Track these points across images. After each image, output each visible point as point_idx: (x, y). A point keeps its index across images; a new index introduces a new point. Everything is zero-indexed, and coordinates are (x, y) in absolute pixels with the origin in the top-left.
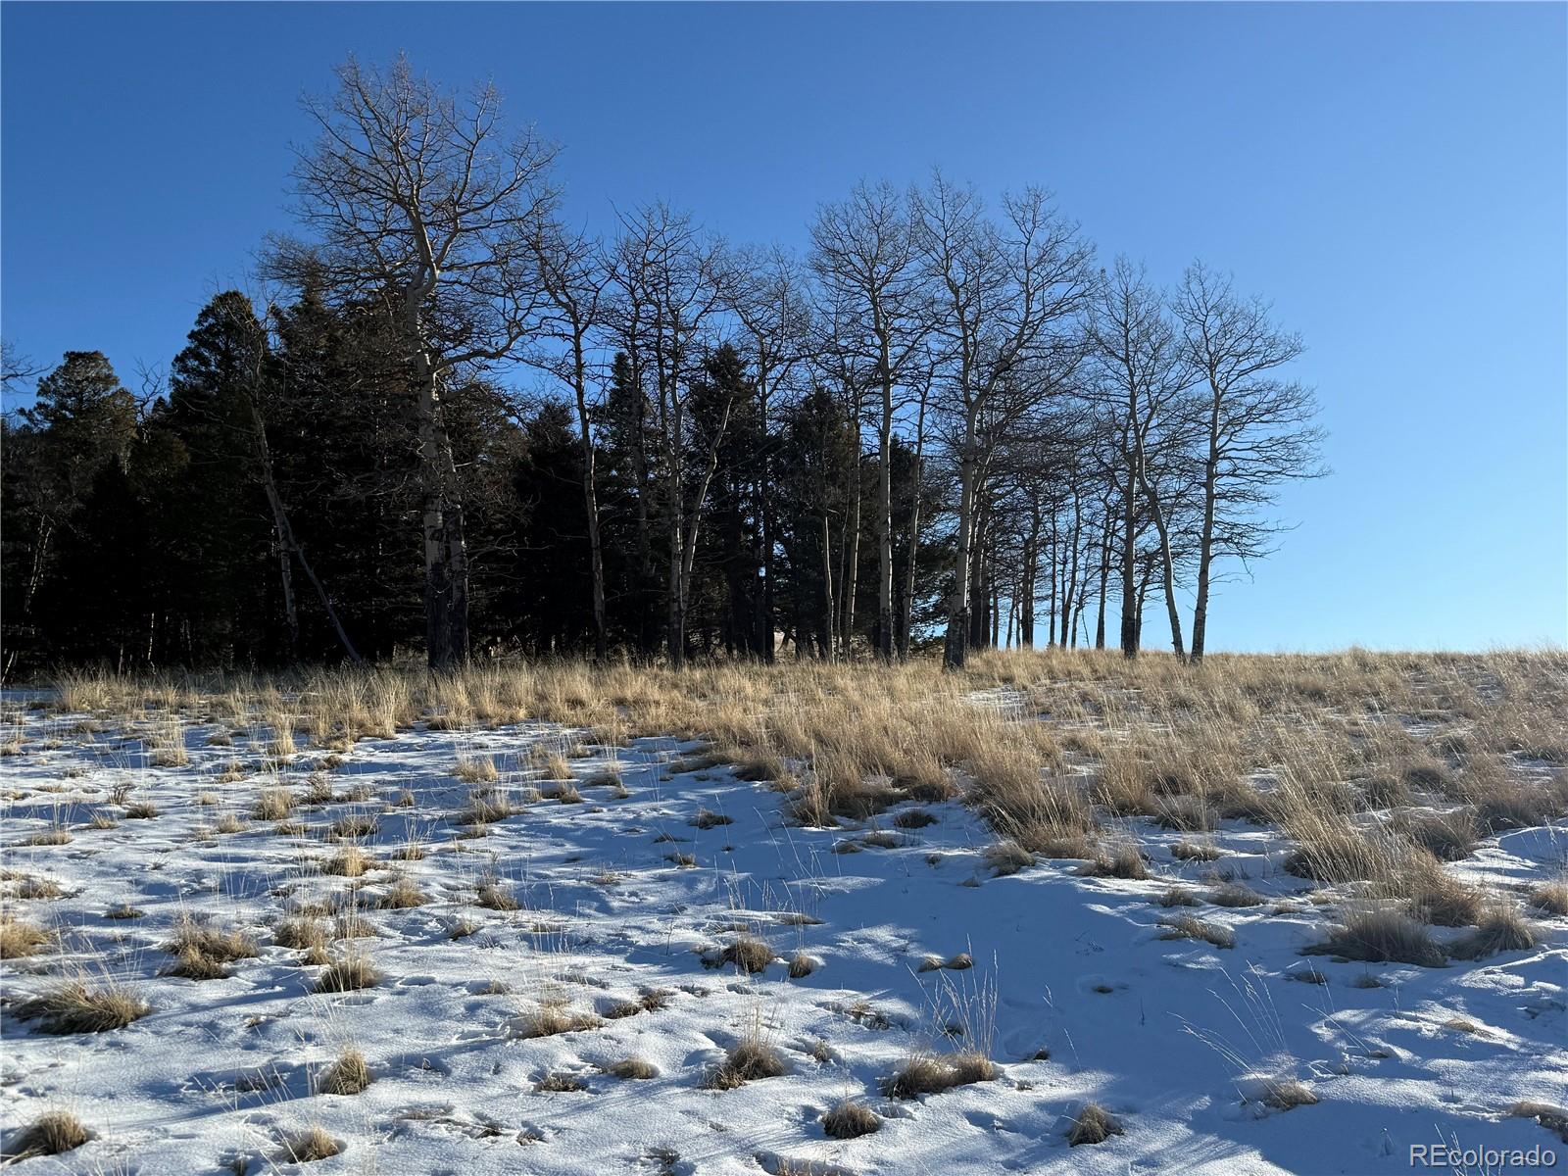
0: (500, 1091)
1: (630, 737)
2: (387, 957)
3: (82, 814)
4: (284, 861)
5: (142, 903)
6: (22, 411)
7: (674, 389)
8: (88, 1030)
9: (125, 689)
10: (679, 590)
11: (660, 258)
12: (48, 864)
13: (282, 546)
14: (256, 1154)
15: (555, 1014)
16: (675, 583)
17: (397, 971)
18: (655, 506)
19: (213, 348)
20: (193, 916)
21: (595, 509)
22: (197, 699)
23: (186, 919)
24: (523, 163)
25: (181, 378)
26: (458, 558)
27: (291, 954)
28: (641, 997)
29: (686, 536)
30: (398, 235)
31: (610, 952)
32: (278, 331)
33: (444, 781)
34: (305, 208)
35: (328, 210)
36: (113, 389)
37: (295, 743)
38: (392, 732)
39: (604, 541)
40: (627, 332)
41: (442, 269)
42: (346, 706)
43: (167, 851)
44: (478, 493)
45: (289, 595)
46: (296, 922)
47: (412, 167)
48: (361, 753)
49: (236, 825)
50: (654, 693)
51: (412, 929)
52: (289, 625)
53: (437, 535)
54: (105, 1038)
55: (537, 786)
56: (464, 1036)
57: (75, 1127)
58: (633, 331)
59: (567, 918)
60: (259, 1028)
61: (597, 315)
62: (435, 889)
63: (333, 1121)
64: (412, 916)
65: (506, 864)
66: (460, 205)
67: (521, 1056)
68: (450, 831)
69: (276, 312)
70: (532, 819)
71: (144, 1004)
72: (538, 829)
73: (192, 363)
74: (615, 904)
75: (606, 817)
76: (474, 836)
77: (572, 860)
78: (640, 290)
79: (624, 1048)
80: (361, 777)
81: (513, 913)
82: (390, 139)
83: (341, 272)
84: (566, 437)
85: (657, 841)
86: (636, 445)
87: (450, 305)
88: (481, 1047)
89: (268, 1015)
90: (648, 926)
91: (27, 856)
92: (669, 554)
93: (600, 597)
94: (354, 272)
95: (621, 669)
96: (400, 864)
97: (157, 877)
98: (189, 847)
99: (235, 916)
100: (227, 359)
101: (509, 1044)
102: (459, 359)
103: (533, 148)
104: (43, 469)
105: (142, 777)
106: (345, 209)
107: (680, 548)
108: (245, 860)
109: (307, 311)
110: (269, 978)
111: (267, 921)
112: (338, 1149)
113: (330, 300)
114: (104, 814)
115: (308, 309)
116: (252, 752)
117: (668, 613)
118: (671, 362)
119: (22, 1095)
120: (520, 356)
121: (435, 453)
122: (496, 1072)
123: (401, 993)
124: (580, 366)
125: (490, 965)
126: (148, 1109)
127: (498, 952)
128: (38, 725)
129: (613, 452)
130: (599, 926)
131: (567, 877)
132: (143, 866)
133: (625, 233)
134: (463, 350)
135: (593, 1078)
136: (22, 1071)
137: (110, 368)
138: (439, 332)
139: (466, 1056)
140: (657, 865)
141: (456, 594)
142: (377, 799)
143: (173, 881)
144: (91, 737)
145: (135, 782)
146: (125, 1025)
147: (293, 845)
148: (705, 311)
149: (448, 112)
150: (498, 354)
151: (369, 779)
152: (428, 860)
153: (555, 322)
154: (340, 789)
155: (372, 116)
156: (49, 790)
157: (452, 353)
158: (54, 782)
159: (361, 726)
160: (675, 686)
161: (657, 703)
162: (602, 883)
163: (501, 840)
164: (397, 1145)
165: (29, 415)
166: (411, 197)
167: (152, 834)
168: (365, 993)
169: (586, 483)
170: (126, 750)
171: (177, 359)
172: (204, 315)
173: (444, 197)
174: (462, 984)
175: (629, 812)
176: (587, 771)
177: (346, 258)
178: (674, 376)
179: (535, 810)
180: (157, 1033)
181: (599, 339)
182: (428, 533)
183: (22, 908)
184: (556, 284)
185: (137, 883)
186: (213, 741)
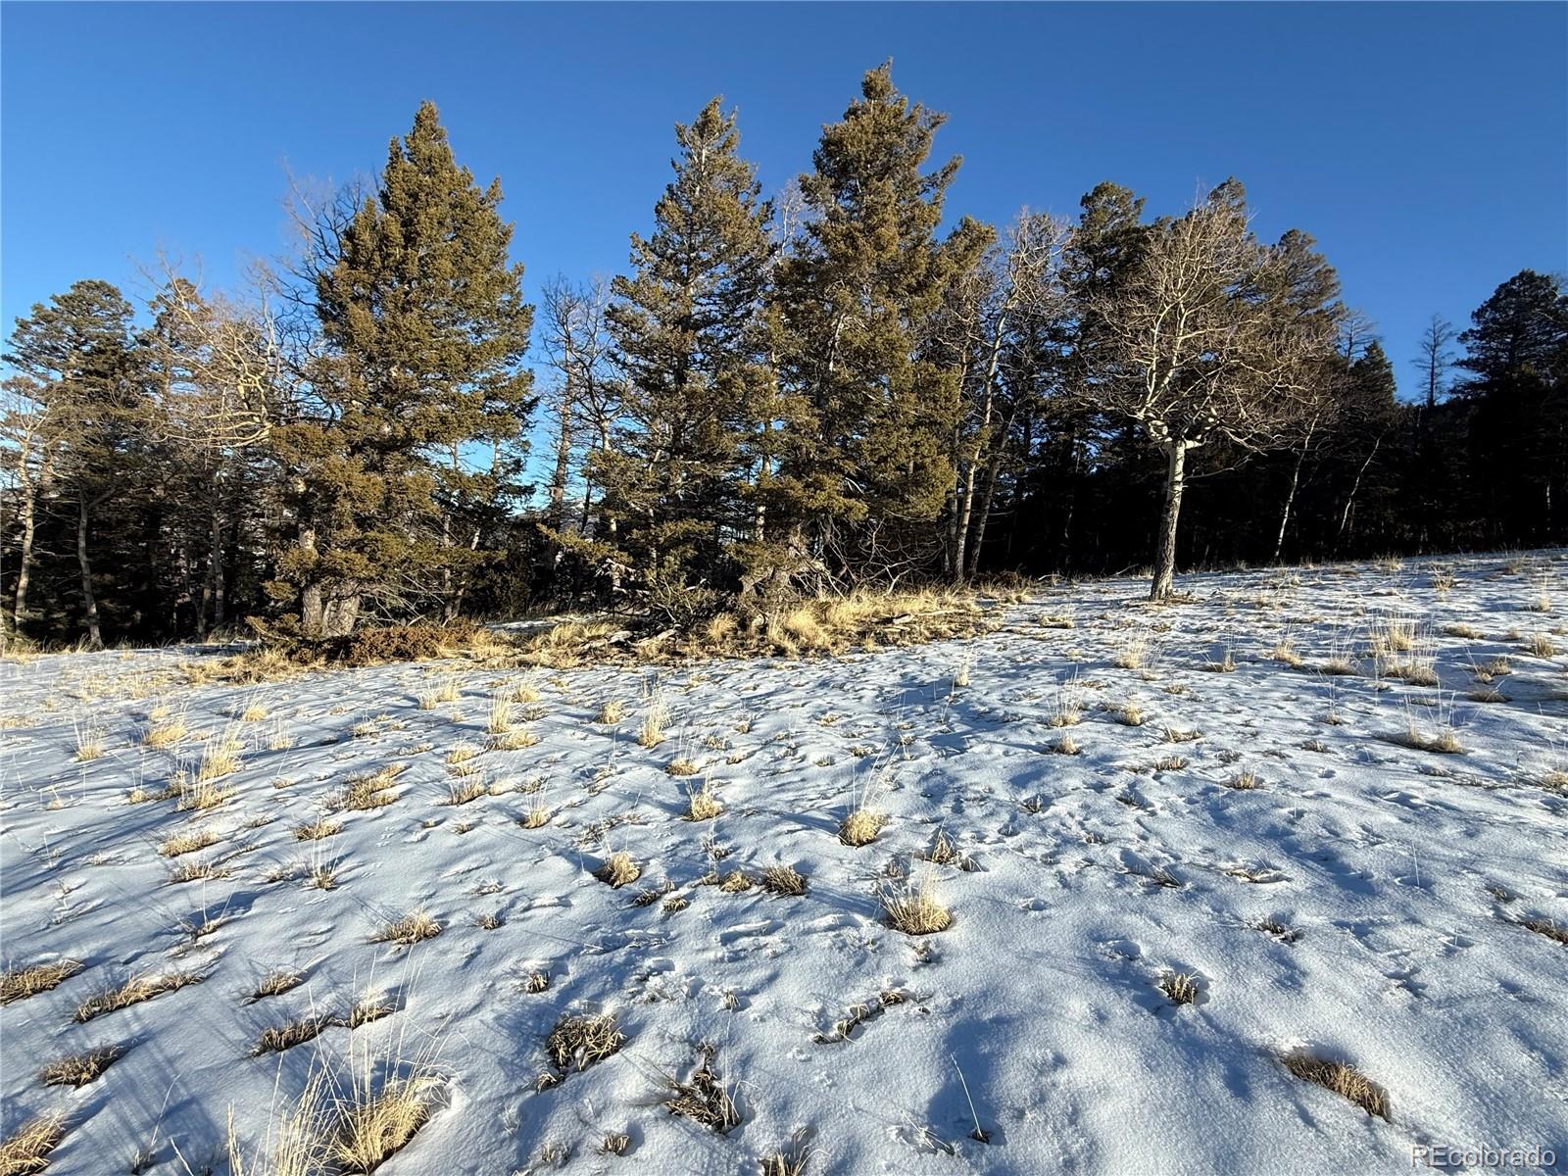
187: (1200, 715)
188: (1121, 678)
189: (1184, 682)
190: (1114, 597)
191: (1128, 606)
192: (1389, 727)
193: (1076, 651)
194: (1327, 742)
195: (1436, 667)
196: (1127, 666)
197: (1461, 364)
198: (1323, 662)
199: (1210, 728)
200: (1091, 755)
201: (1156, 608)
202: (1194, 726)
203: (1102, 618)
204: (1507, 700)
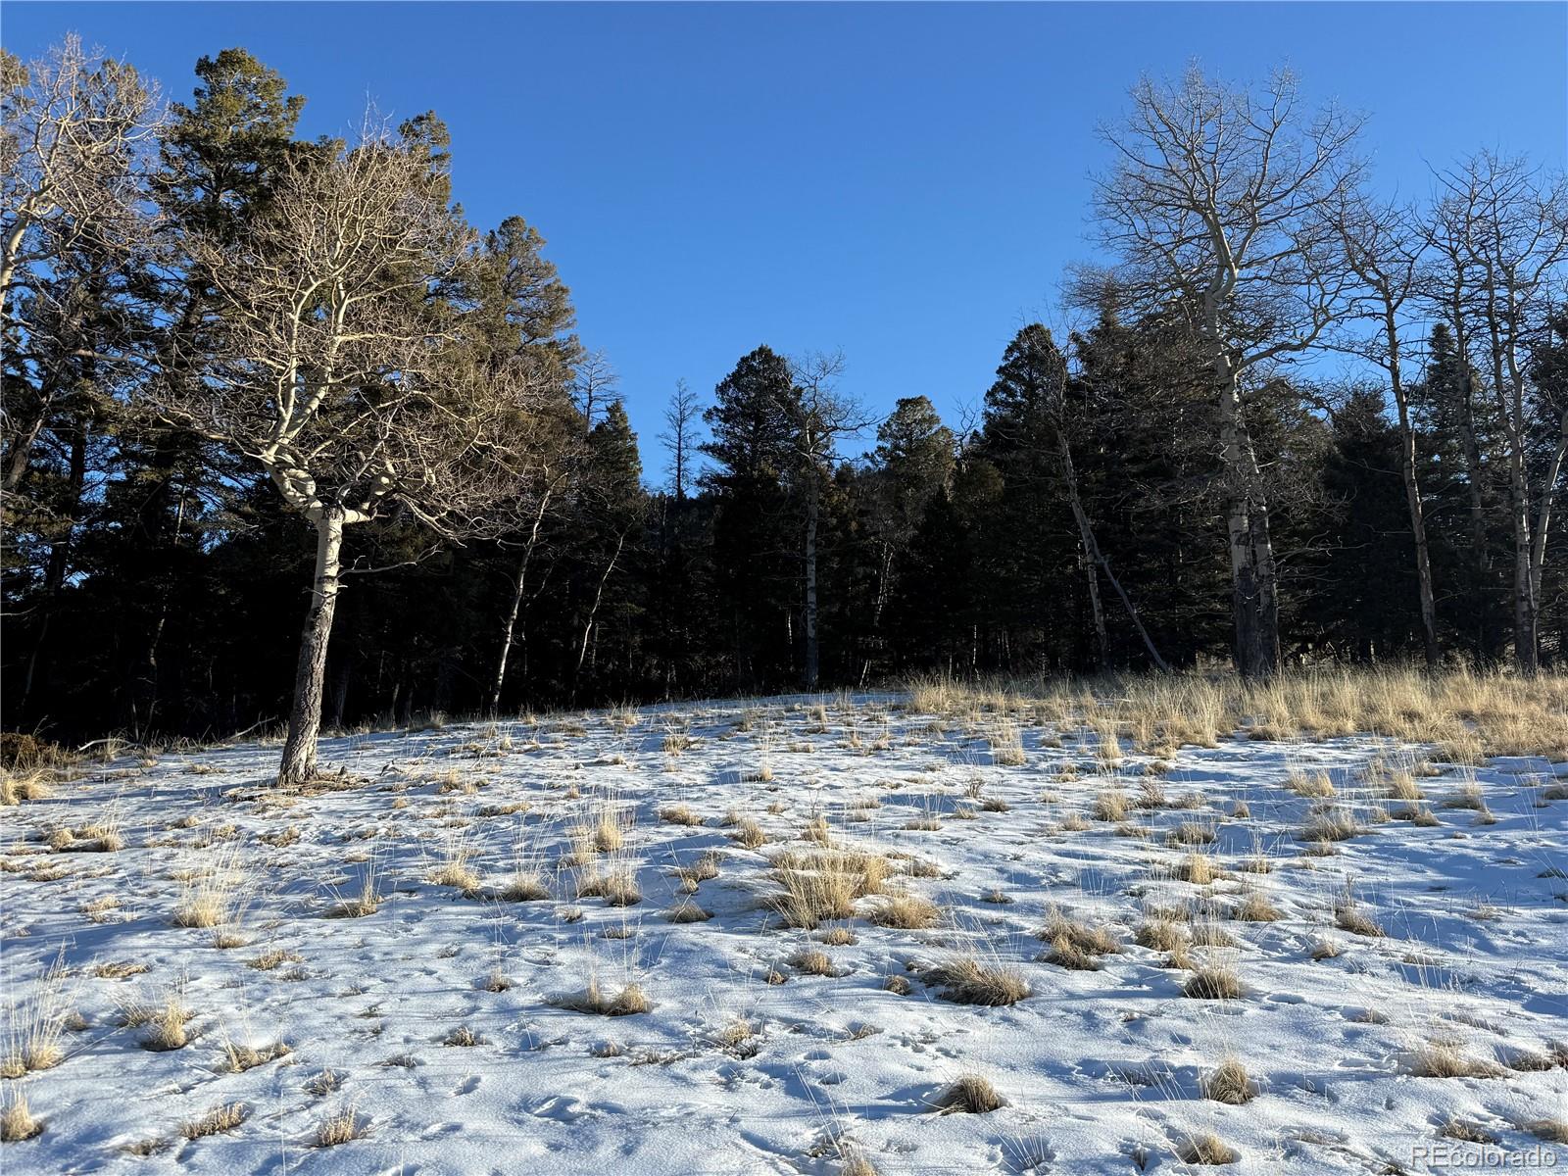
0: (1397, 1128)
1: (1486, 755)
2: (1248, 969)
3: (945, 804)
4: (1129, 862)
5: (1011, 890)
6: (866, 455)
7: (1511, 355)
8: (982, 1003)
9: (961, 694)
10: (1528, 587)
11: (1487, 213)
12: (927, 847)
13: (1089, 559)
14: (1154, 1148)
15: (1448, 1055)
16: (1523, 578)
17: (1261, 985)
18: (1490, 492)
19: (1019, 379)
20: (1059, 908)
21: (1418, 500)
22: (1023, 703)
23: (1054, 909)
24: (1326, 141)
25: (992, 411)
26: (1265, 562)
27: (1153, 955)
28: (1550, 1051)
29: (1534, 522)
30: (1196, 241)
31: (1501, 996)
32: (1079, 354)
33: (1278, 795)
34: (1103, 232)
35: (1125, 231)
36: (936, 428)
37: (1121, 748)
38: (1212, 740)
39: (1429, 536)
40: (1449, 301)
41: (1241, 268)
42: (1163, 714)
43: (1022, 843)
44: (1286, 493)
45: (1097, 604)
46: (1154, 924)
47: (1207, 170)
48: (1185, 761)
49: (1079, 824)
50: (1505, 705)
51: (1271, 944)
52: (1097, 634)
53: (1244, 539)
54: (997, 1012)
55: (1384, 804)
56: (1345, 1063)
57: (991, 1092)
58: (1457, 297)
59: (1441, 952)
60: (1134, 1024)
61: (1410, 288)
62: (1287, 905)
63: (1225, 1129)
64: (1268, 930)
65: (1364, 886)
66: (1258, 199)
67: (1416, 1095)
68: (1292, 846)
69: (1075, 337)
70: (1383, 841)
71: (1027, 986)
72: (1392, 852)
73: (1001, 396)
74: (1499, 942)
75: (1470, 844)
76: (1321, 854)
77: (1436, 888)
78: (1464, 251)
79: (1538, 1105)
80: (1190, 784)
81: (1377, 940)
82: (1184, 148)
83: (1139, 289)
84: (1380, 424)
85: (1540, 876)
86: (1464, 424)
87: (1251, 302)
88: (1368, 1078)
89: (1140, 1012)
90: (1545, 971)
91: (910, 839)
92: (1513, 546)
93: (1428, 598)
94: (1153, 286)
95: (1458, 679)
96: (1248, 876)
97: (1017, 867)
98: (1040, 840)
99: (1095, 912)
100: (1031, 388)
101: (1399, 1079)
102: (1261, 356)
103: (1336, 123)
104: (884, 503)
105: (989, 773)
106: (1140, 225)
107: (1528, 538)
108: (1094, 858)
109: (1107, 332)
110: (1135, 976)
111: (1125, 919)
112: (1233, 1158)
113: (1127, 318)
114: (965, 805)
115: (1106, 331)
116: (1081, 754)
117: (1514, 613)
118: (1505, 326)
119: (939, 1054)
120: (1329, 343)
121: (1238, 456)
122: (1390, 1106)
123: (1271, 1009)
124: (1394, 344)
125: (1362, 992)
126: (1046, 1086)
127: (1367, 979)
128: (897, 724)
129: (1435, 436)
130: (1485, 966)
131: (1435, 905)
132: (1005, 856)
133: (1443, 191)
134: (1263, 347)
135: (1506, 1133)
136: (937, 1032)
137: (933, 410)
138: (1237, 332)
139: (1353, 1084)
140: (1545, 903)
141: (1264, 600)
142: (1210, 808)
143: (1033, 872)
144: (941, 736)
145: (984, 778)
146: (1013, 1003)
147: (1137, 847)
148: (1549, 261)
149: (1242, 106)
150: (1304, 345)
151: (1198, 787)
152: (1275, 874)
153: (1363, 302)
154: (1172, 795)
155: (1166, 128)
156: (916, 782)
157: (1254, 352)
158: (918, 775)
159: (1182, 734)
160: (1530, 697)
161: (1514, 718)
162: (1478, 918)
163: (1350, 861)
164: (1292, 1164)
165: (872, 458)
166: (1208, 200)
167: (1008, 827)
168: (1234, 1004)
169: (1406, 471)
170: (973, 749)
171: (989, 394)
172: (1010, 350)
173: (1241, 195)
174: (1335, 1008)
175: (1500, 840)
176: (1439, 791)
177: (1144, 273)
178: (1511, 342)
179: (1386, 831)
180: (1041, 1015)
181: (1414, 312)
182: (1233, 538)
183: (913, 885)
184: (1362, 262)
185: (1001, 871)
186: (1044, 743)
187: (299, 1008)
188: (176, 949)
189: (289, 942)
190: (214, 781)
191: (235, 799)
192: (568, 982)
193: (111, 899)
194: (481, 1025)
195: (642, 875)
196: (194, 924)
197: (706, 448)
198: (507, 881)
199: (309, 1031)
200: (63, 1132)
201: (283, 800)
202: (282, 1029)
203: (180, 825)
204: (708, 917)
